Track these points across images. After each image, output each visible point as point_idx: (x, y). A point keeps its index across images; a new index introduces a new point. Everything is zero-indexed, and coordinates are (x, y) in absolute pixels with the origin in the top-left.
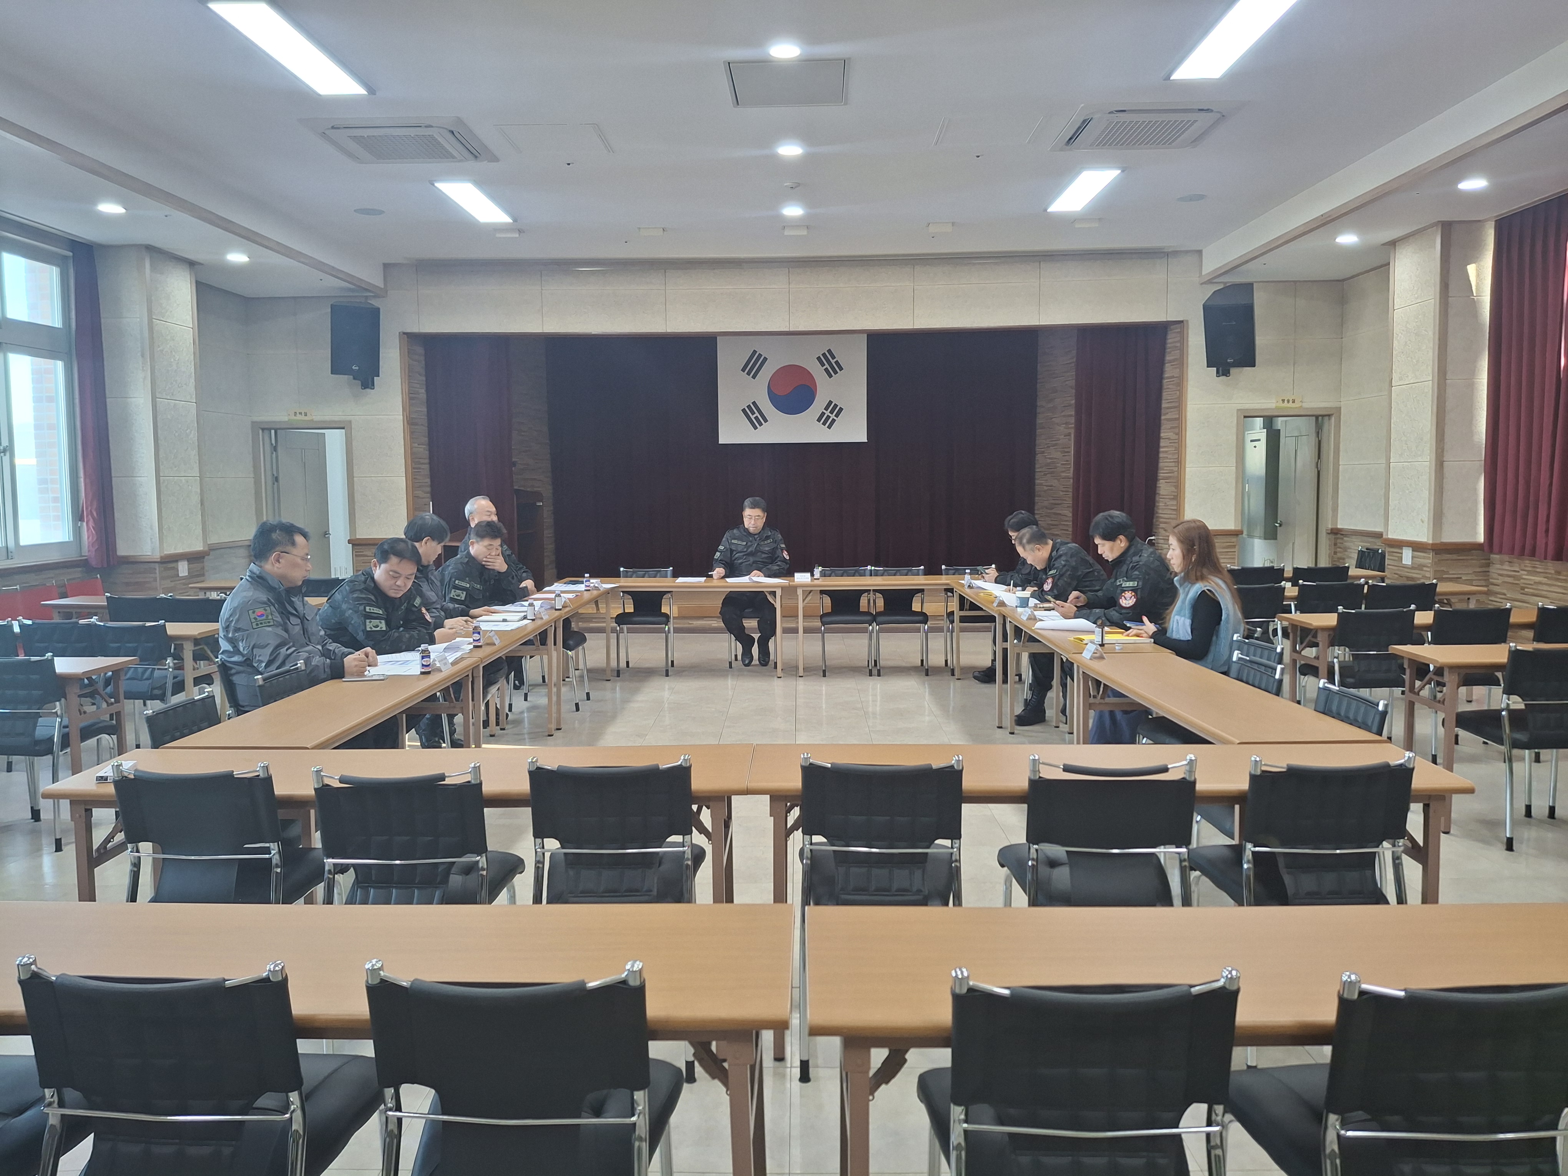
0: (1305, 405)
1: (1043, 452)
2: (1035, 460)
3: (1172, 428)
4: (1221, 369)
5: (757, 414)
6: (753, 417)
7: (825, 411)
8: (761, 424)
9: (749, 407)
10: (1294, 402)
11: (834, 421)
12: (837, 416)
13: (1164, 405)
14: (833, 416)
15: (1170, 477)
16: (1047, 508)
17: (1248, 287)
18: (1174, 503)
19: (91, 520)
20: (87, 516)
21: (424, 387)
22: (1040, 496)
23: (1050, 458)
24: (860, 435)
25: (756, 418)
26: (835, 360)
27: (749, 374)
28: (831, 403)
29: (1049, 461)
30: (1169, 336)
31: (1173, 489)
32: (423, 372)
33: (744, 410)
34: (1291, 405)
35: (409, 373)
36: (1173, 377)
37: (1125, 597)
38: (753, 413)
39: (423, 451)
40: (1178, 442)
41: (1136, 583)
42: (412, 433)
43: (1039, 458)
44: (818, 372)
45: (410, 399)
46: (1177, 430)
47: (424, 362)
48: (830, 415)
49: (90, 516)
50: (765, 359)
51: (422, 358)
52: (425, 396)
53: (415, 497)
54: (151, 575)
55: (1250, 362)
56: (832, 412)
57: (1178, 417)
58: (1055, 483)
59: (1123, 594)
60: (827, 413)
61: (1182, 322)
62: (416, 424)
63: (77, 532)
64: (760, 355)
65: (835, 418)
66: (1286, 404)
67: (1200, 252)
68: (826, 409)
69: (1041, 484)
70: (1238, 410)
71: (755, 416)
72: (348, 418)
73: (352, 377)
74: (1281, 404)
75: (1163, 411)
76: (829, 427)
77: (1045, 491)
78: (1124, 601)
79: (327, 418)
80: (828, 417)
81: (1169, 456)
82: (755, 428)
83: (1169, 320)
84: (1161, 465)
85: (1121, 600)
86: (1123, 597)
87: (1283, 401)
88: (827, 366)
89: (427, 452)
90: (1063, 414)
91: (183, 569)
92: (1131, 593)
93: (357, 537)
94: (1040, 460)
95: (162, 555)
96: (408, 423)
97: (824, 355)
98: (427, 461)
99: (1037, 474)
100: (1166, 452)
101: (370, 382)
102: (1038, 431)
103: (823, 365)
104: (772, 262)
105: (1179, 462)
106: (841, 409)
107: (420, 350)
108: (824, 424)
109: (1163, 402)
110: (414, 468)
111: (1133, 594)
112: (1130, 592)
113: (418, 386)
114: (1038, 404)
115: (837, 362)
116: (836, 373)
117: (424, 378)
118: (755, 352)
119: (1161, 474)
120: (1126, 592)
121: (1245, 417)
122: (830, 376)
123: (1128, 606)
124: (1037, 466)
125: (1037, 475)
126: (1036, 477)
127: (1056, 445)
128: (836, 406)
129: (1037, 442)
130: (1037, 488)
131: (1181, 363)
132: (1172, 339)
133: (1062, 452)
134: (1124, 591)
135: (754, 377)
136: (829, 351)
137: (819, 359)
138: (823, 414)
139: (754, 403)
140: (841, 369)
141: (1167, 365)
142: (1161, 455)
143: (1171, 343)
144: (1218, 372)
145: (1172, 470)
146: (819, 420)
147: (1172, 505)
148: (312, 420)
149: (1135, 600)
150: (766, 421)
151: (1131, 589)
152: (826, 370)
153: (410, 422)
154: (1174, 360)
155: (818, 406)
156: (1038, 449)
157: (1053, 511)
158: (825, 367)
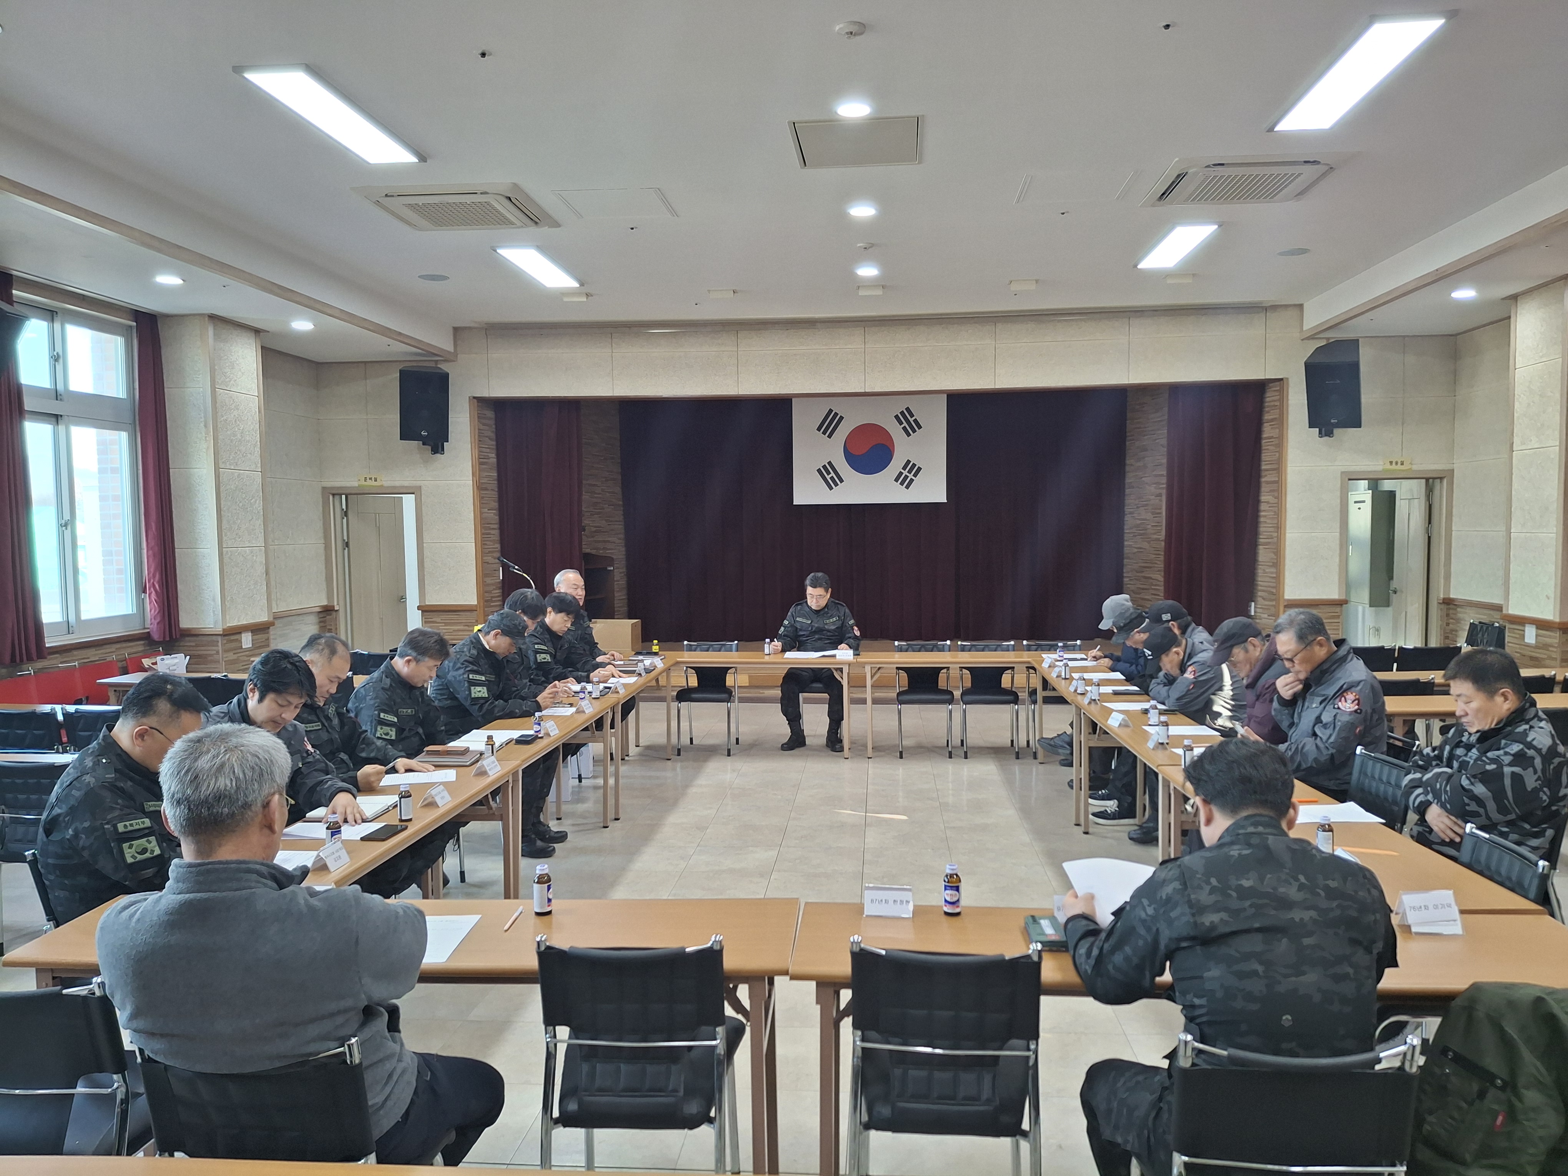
1: (1132, 513)
2: (1123, 521)
3: (1271, 491)
4: (1323, 429)
5: (833, 474)
6: (828, 477)
7: (903, 471)
8: (836, 485)
9: (824, 467)
10: (1402, 463)
11: (912, 480)
12: (915, 475)
13: (1264, 466)
14: (911, 476)
15: (1269, 543)
17: (1354, 344)
18: (1273, 570)
19: (154, 592)
20: (149, 589)
21: (494, 451)
22: (1129, 556)
23: (1139, 519)
24: (939, 495)
25: (832, 478)
26: (914, 418)
27: (824, 433)
28: (908, 462)
29: (1139, 522)
30: (1268, 395)
31: (1273, 556)
32: (493, 435)
33: (819, 471)
34: (1399, 467)
35: (479, 439)
36: (1272, 437)
38: (829, 473)
39: (493, 516)
40: (1278, 507)
42: (482, 498)
43: (1128, 518)
44: (896, 431)
45: (480, 463)
46: (1276, 494)
47: (494, 426)
48: (908, 474)
49: (152, 589)
50: (842, 418)
51: (492, 422)
52: (495, 460)
53: (484, 563)
54: (214, 648)
55: (1356, 423)
56: (910, 472)
57: (1277, 479)
58: (1145, 545)
60: (905, 473)
61: (1282, 379)
62: (486, 489)
63: (141, 604)
64: (836, 414)
65: (913, 478)
66: (1393, 466)
67: (1301, 306)
68: (904, 468)
69: (1130, 546)
70: (1342, 473)
71: (830, 476)
72: (418, 483)
73: (421, 442)
74: (1388, 466)
75: (1263, 474)
76: (907, 487)
77: (1134, 553)
79: (397, 484)
81: (1268, 521)
82: (831, 488)
83: (1267, 377)
84: (1262, 529)
87: (1391, 462)
88: (905, 424)
89: (497, 517)
90: (1154, 473)
91: (247, 640)
93: (427, 603)
94: (1129, 521)
95: (225, 627)
96: (478, 487)
97: (902, 413)
98: (496, 526)
99: (1126, 535)
100: (1265, 516)
101: (440, 449)
102: (1127, 491)
103: (901, 423)
104: (847, 321)
105: (1279, 527)
106: (919, 469)
107: (490, 414)
108: (902, 484)
109: (1263, 463)
110: (483, 534)
113: (488, 450)
114: (1128, 462)
115: (916, 421)
116: (914, 431)
117: (494, 443)
118: (831, 411)
119: (1261, 540)
121: (1350, 479)
122: (909, 435)
124: (1126, 527)
126: (1125, 538)
127: (1146, 505)
128: (914, 465)
129: (1127, 502)
130: (1126, 550)
131: (1281, 422)
132: (1270, 397)
133: (1153, 513)
135: (830, 436)
136: (908, 409)
137: (897, 417)
138: (901, 473)
139: (830, 463)
140: (920, 427)
141: (1265, 424)
142: (1262, 519)
143: (1270, 402)
144: (1320, 433)
145: (1273, 536)
146: (896, 480)
147: (1272, 573)
148: (382, 486)
150: (841, 481)
152: (904, 429)
153: (480, 487)
154: (1272, 420)
155: (896, 465)
156: (1127, 510)
157: (1143, 574)
158: (903, 426)
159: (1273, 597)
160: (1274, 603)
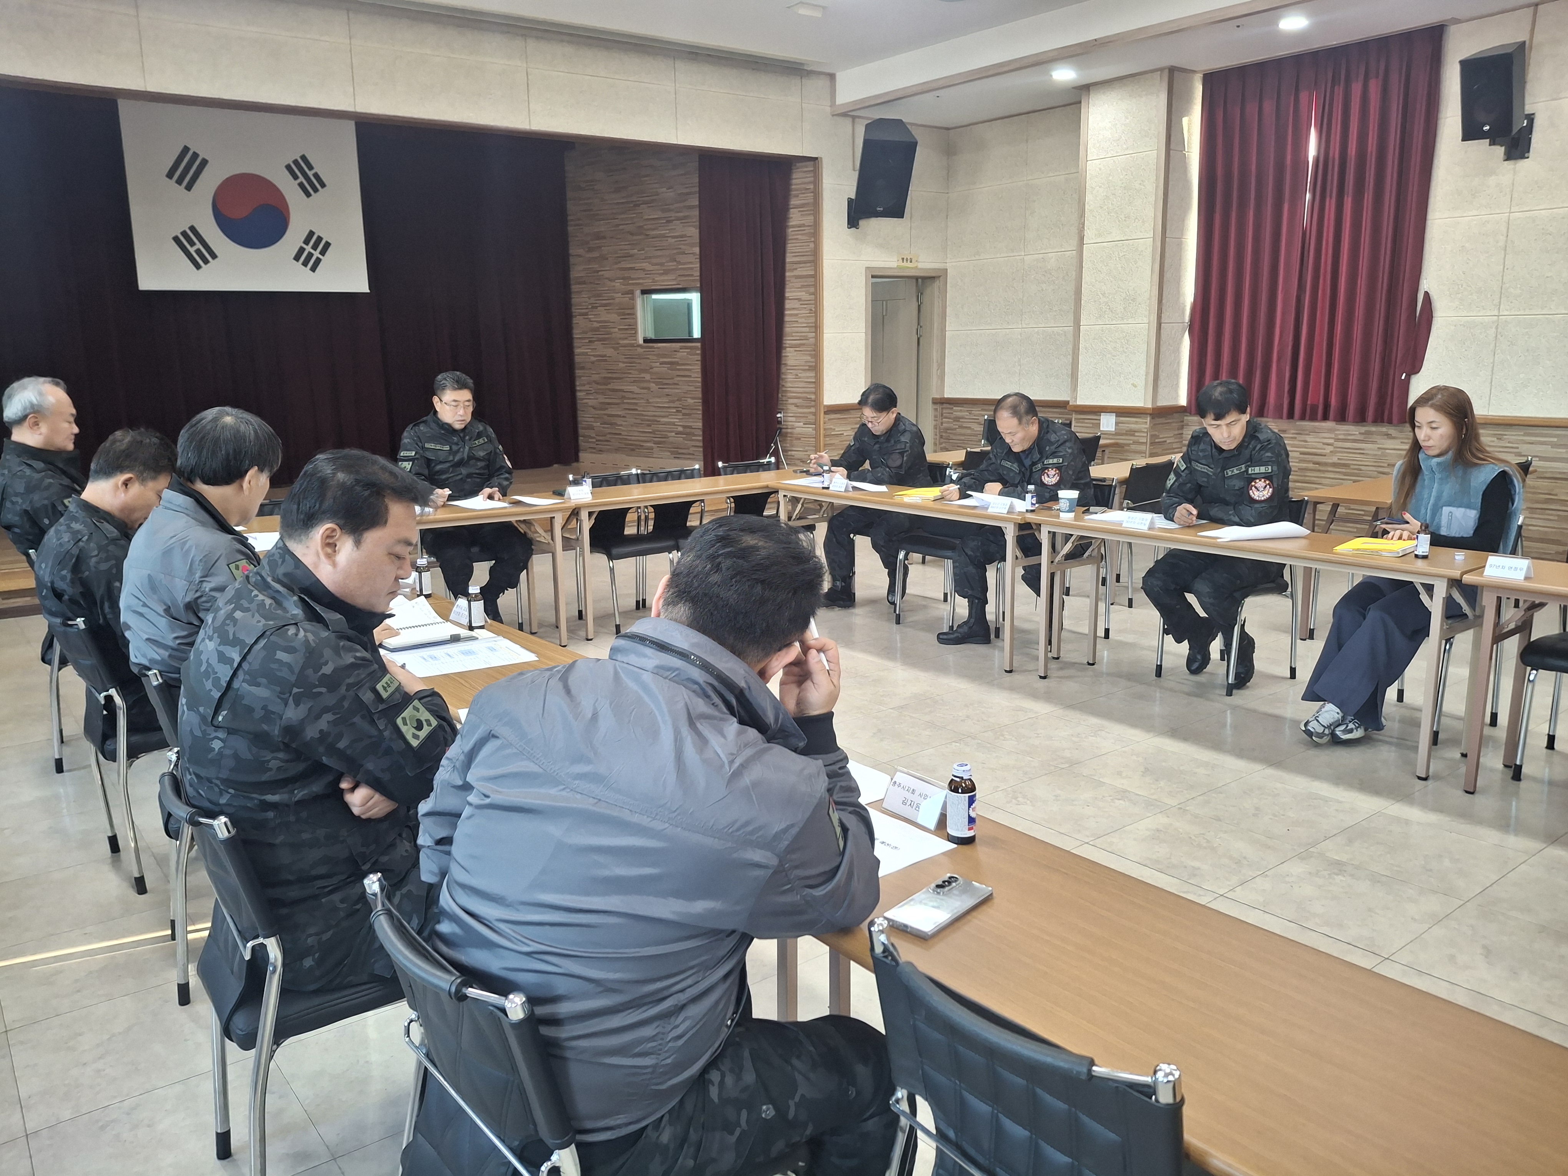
0: (920, 266)
1: (586, 314)
3: (804, 286)
5: (199, 247)
6: (192, 251)
7: (304, 246)
8: (206, 261)
9: (184, 234)
10: (911, 262)
11: (318, 260)
12: (323, 253)
13: (789, 258)
14: (316, 254)
15: (804, 344)
16: (598, 384)
18: (813, 373)
22: (583, 368)
24: (359, 283)
25: (199, 252)
26: (313, 172)
27: (179, 182)
28: (311, 233)
29: (597, 325)
30: (794, 173)
31: (810, 357)
33: (176, 239)
34: (909, 265)
36: (803, 225)
37: (1256, 487)
38: (192, 243)
40: (816, 304)
41: (1270, 467)
44: (288, 187)
46: (809, 290)
48: (312, 251)
50: (205, 162)
55: (899, 214)
56: (315, 247)
57: (812, 273)
58: (609, 352)
59: (1253, 484)
60: (308, 249)
61: (814, 158)
64: (195, 156)
65: (320, 256)
66: (905, 264)
67: (833, 77)
68: (306, 242)
69: (586, 354)
70: (867, 268)
71: (194, 247)
74: (901, 264)
75: (788, 266)
76: (313, 269)
77: (593, 363)
78: (1257, 493)
80: (310, 255)
81: (800, 320)
82: (198, 267)
83: (801, 156)
84: (788, 330)
85: (1251, 492)
86: (1253, 488)
87: (903, 259)
88: (301, 179)
92: (1265, 481)
94: (580, 325)
97: (295, 163)
100: (795, 315)
102: (575, 288)
103: (295, 177)
105: (814, 327)
106: (327, 245)
108: (305, 264)
109: (788, 255)
111: (1267, 482)
112: (1263, 480)
114: (571, 252)
115: (316, 176)
116: (316, 190)
118: (183, 146)
119: (788, 341)
120: (1257, 481)
121: (874, 277)
122: (308, 195)
123: (1263, 499)
124: (575, 331)
125: (576, 343)
128: (320, 239)
129: (574, 301)
130: (578, 359)
131: (815, 209)
132: (798, 178)
133: (619, 314)
134: (1254, 479)
135: (187, 190)
136: (303, 158)
137: (288, 167)
138: (302, 249)
139: (192, 229)
140: (323, 185)
142: (788, 318)
143: (797, 184)
144: (848, 223)
145: (807, 336)
146: (297, 258)
147: (808, 377)
149: (1271, 490)
150: (214, 256)
151: (1263, 476)
152: (301, 185)
154: (802, 206)
155: (293, 239)
156: (575, 310)
157: (609, 387)
158: (299, 181)
159: (813, 403)
160: (813, 410)
